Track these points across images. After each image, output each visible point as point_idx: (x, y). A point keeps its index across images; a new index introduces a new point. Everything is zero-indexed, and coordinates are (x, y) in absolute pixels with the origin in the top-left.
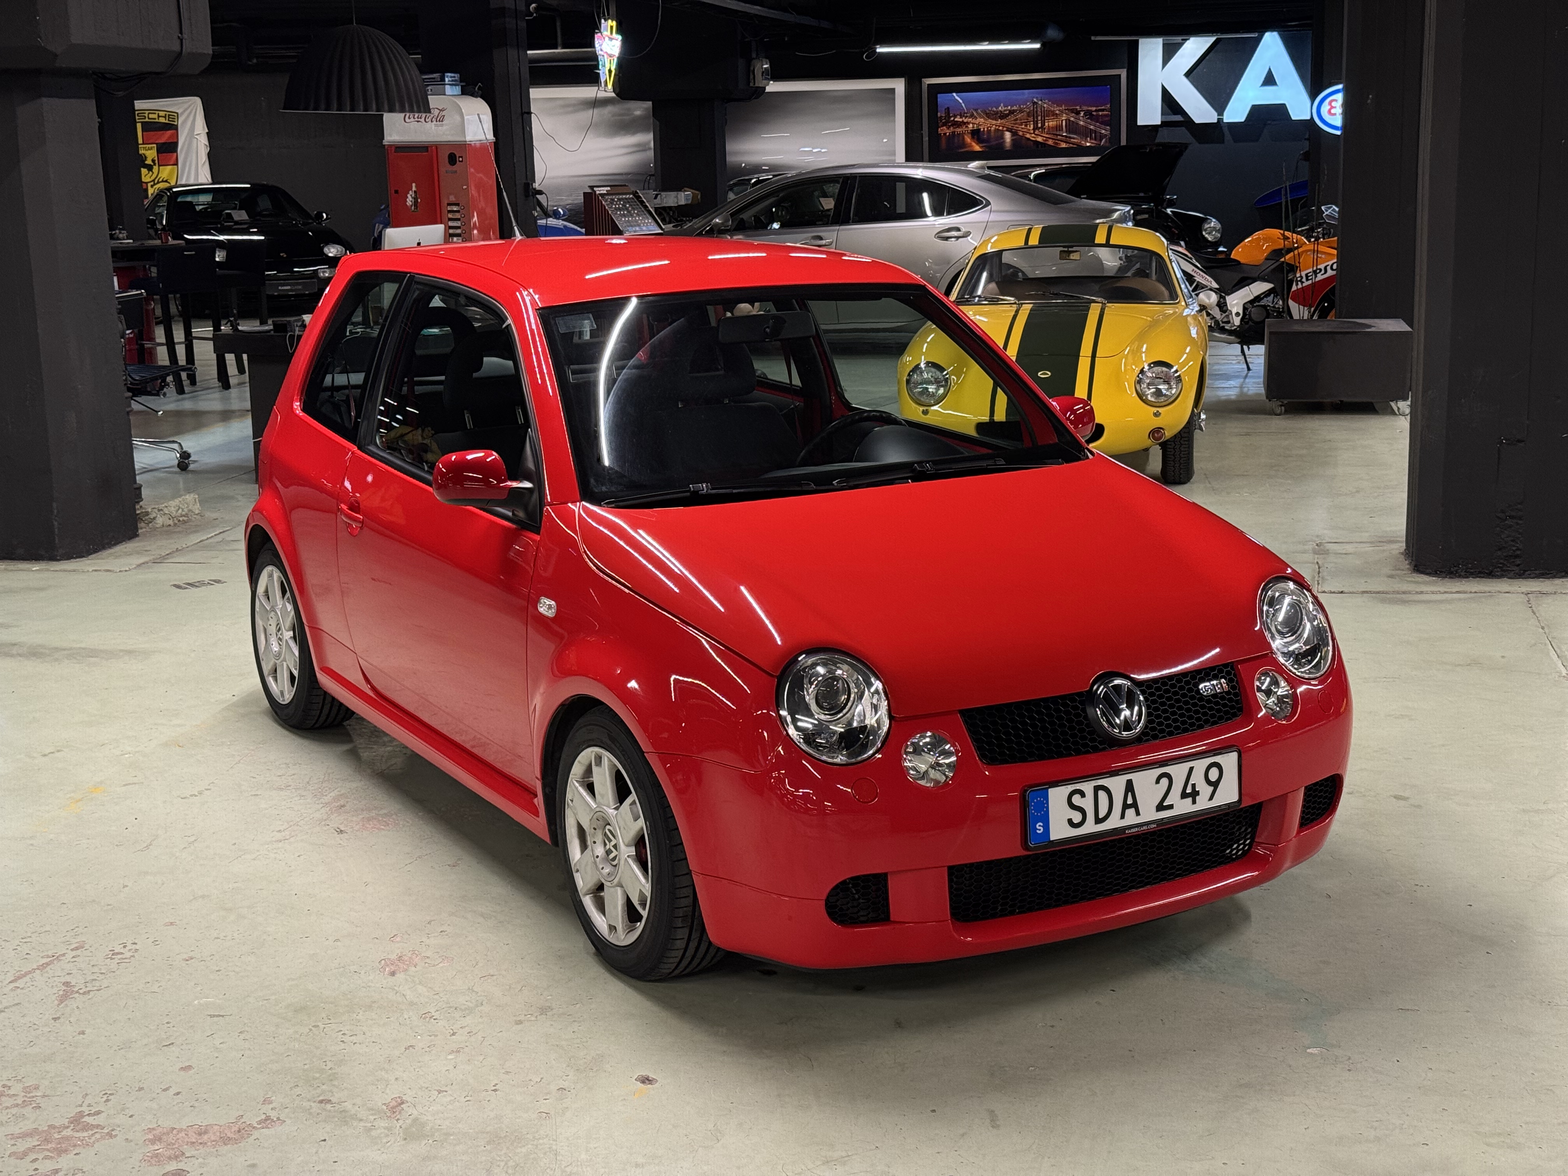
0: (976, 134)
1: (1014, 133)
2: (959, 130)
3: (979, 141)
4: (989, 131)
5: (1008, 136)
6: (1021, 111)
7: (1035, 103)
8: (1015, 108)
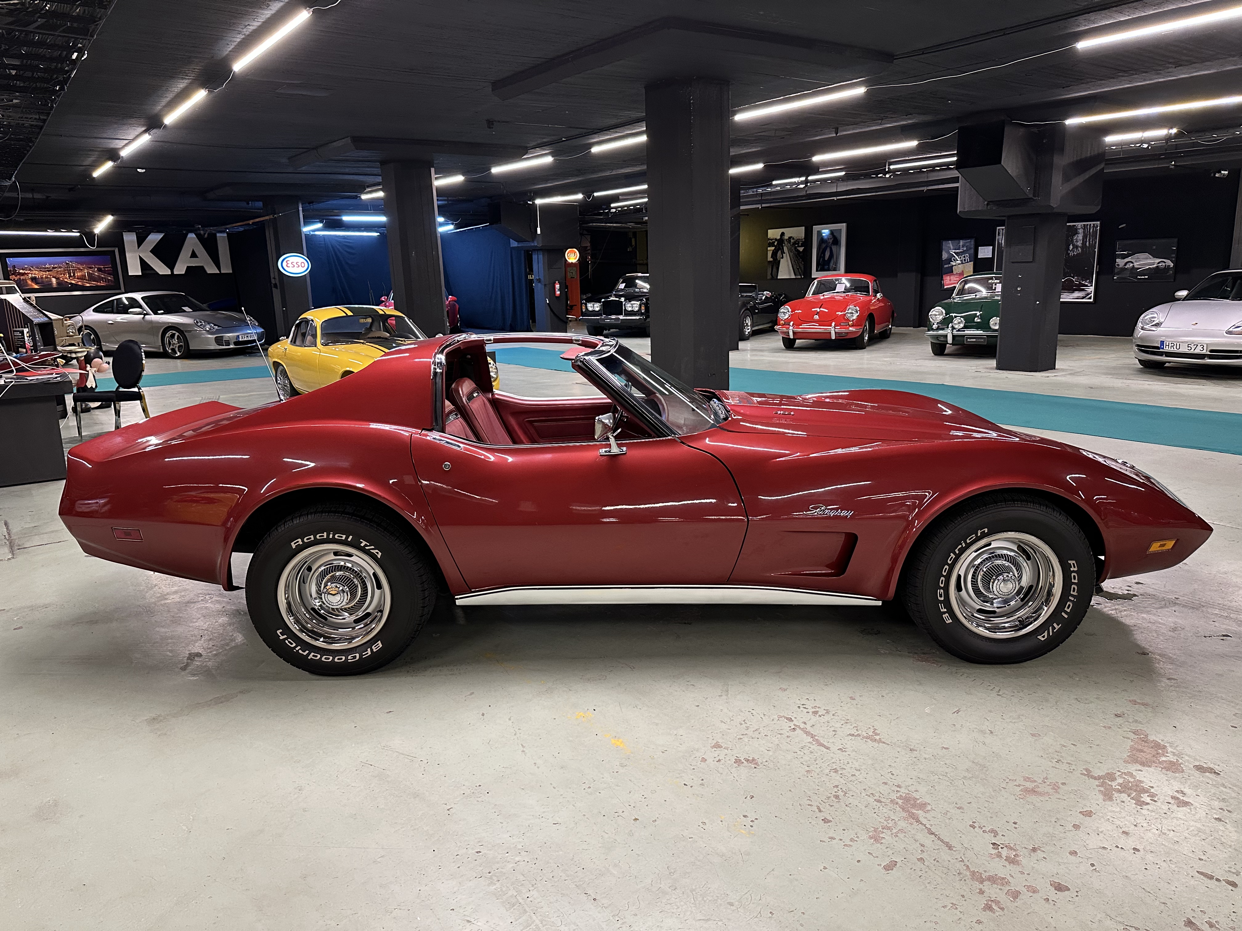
0: (34, 279)
1: (57, 279)
2: (22, 277)
3: (37, 283)
4: (42, 278)
5: (54, 280)
6: (60, 268)
7: (67, 264)
8: (56, 266)
